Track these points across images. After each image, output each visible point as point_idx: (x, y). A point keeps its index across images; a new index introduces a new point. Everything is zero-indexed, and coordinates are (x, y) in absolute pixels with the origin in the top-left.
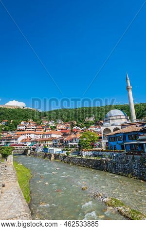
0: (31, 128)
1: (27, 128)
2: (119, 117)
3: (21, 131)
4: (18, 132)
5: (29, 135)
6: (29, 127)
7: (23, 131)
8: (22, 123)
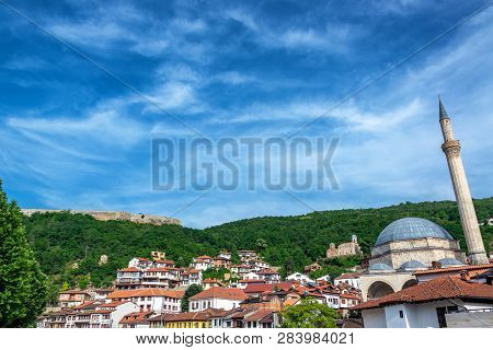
0: (155, 279)
1: (145, 279)
2: (422, 244)
3: (126, 287)
4: (118, 293)
5: (146, 302)
6: (152, 276)
7: (133, 287)
8: (134, 262)
